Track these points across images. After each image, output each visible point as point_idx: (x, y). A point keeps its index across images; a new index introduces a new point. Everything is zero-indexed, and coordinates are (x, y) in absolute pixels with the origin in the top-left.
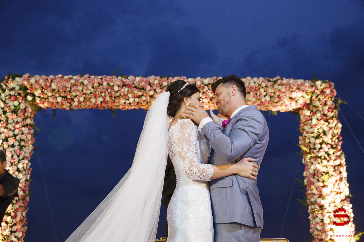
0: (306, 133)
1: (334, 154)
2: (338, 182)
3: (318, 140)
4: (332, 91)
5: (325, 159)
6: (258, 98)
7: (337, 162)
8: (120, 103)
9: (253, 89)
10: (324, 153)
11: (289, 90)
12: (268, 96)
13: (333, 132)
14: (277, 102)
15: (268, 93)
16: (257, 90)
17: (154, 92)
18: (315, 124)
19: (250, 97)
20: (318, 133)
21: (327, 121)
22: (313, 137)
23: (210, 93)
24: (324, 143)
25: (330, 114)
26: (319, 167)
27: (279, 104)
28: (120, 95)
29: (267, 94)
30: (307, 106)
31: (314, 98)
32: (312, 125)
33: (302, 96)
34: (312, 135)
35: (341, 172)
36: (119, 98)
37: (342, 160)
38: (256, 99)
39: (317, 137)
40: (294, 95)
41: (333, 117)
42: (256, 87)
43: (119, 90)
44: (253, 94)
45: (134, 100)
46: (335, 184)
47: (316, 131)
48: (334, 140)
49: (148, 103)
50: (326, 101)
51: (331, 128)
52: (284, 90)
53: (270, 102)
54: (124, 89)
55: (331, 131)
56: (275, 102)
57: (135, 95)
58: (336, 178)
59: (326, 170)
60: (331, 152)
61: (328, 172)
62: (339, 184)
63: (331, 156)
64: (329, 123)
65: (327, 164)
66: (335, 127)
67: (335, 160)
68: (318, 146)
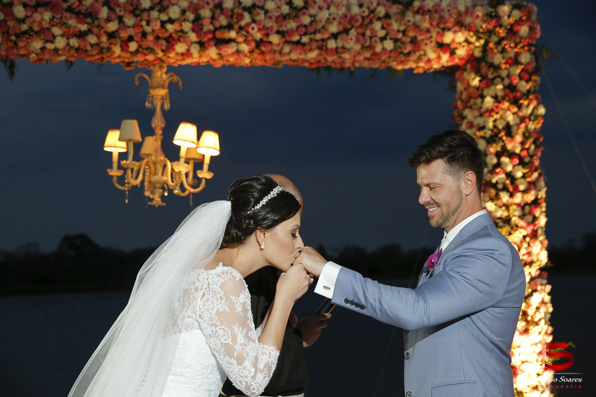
0: (468, 125)
1: (524, 176)
2: (528, 239)
3: (494, 145)
4: (532, 29)
5: (505, 189)
6: (368, 44)
7: (530, 197)
8: (31, 49)
9: (356, 21)
10: (503, 176)
11: (438, 25)
12: (391, 39)
13: (527, 126)
14: (409, 54)
15: (390, 32)
16: (367, 26)
17: (119, 23)
18: (490, 108)
19: (349, 41)
20: (495, 130)
21: (515, 102)
22: (483, 137)
23: (256, 29)
24: (506, 154)
25: (524, 86)
26: (491, 206)
27: (414, 57)
28: (31, 28)
29: (387, 34)
30: (475, 63)
31: (491, 45)
32: (483, 110)
33: (467, 41)
34: (481, 133)
35: (535, 219)
36: (27, 36)
37: (539, 190)
38: (363, 46)
39: (491, 140)
40: (448, 38)
41: (529, 92)
42: (363, 18)
43: (27, 17)
44: (356, 34)
45: (67, 42)
46: (522, 246)
47: (491, 125)
48: (527, 146)
49: (104, 51)
50: (517, 54)
51: (522, 120)
52: (426, 25)
53: (393, 54)
54: (42, 14)
55: (523, 125)
56: (404, 54)
57: (71, 31)
58: (524, 232)
59: (505, 214)
60: (519, 174)
61: (508, 218)
62: (529, 245)
63: (518, 182)
64: (520, 107)
65: (508, 201)
66: (531, 115)
67: (525, 192)
68: (492, 159)
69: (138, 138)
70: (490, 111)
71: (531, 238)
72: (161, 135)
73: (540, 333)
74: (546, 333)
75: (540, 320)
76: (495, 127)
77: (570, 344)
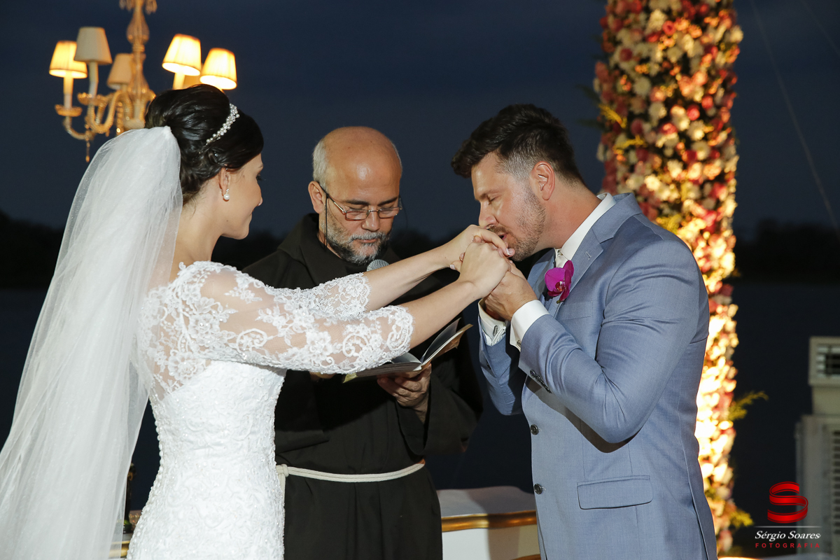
0: (624, 55)
1: (706, 138)
2: (706, 235)
3: (663, 88)
5: (676, 156)
7: (713, 170)
10: (674, 136)
13: (713, 60)
18: (659, 29)
20: (666, 64)
21: (698, 20)
22: (646, 75)
24: (680, 101)
26: (653, 183)
32: (648, 32)
34: (643, 69)
35: (719, 203)
37: (728, 160)
39: (659, 79)
41: (719, 5)
46: (697, 245)
47: (658, 55)
48: (712, 91)
51: (708, 49)
55: (708, 58)
58: (701, 224)
59: (675, 195)
60: (698, 134)
61: (678, 203)
62: (708, 244)
63: (695, 147)
64: (704, 29)
65: (679, 175)
66: (721, 42)
67: (706, 162)
68: (658, 110)
69: (106, 56)
70: (659, 34)
71: (712, 233)
72: (142, 53)
73: (717, 377)
74: (726, 378)
75: (719, 357)
76: (665, 59)
77: (761, 394)
